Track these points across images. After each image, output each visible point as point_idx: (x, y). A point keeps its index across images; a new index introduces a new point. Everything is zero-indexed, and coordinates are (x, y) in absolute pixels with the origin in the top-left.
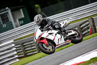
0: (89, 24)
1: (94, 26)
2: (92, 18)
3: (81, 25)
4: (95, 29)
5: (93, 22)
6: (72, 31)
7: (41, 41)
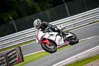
0: (16, 53)
1: (21, 54)
2: (20, 47)
3: (8, 54)
4: (22, 58)
5: (20, 50)
6: (69, 34)
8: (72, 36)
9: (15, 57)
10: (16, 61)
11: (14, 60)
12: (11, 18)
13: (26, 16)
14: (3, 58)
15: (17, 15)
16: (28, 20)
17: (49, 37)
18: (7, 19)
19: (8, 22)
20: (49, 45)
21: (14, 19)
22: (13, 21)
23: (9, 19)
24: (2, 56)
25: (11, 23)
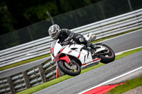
6: (101, 47)
9: (54, 68)
10: (55, 74)
11: (51, 73)
12: (47, 13)
13: (69, 11)
14: (36, 70)
15: (56, 9)
16: (71, 16)
17: (70, 52)
18: (42, 15)
19: (44, 19)
20: (69, 64)
21: (52, 15)
22: (51, 18)
23: (46, 15)
24: (36, 67)
25: (48, 20)
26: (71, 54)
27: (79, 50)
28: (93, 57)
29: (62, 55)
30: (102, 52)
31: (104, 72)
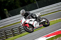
6: (44, 19)
7: (25, 25)
8: (46, 21)
18: (33, 1)
20: (29, 27)
21: (37, 1)
26: (29, 23)
27: (33, 21)
28: (40, 24)
29: (25, 23)
30: (44, 22)
31: (59, 25)
